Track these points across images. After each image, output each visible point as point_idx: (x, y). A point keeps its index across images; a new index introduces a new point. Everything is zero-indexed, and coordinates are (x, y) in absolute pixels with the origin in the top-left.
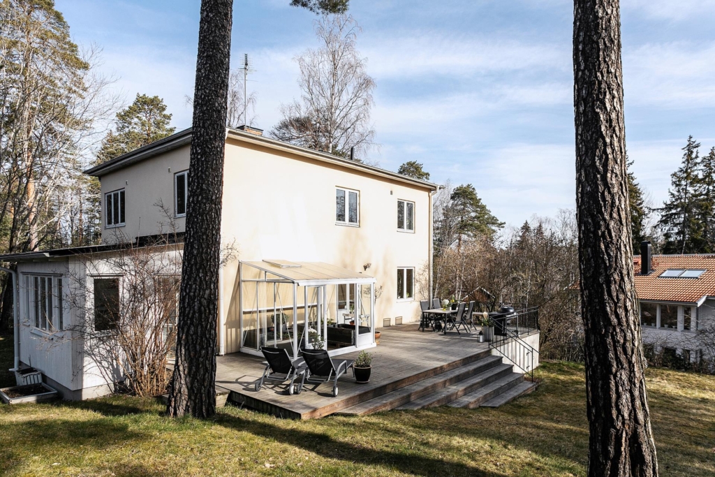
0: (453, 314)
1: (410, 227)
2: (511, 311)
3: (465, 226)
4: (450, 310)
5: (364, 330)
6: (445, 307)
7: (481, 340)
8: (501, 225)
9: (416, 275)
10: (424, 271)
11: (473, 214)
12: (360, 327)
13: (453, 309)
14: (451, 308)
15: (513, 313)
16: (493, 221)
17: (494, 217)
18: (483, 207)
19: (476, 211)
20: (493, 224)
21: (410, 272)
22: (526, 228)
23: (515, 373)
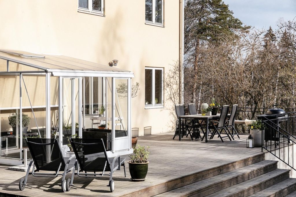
0: (214, 118)
1: (159, 20)
2: (282, 113)
3: (204, 29)
4: (210, 115)
5: (121, 133)
6: (204, 112)
7: (251, 146)
8: (246, 29)
9: (166, 77)
10: (175, 73)
11: (213, 16)
12: (116, 131)
13: (212, 114)
14: (211, 112)
15: (284, 115)
16: (236, 24)
17: (236, 20)
18: (225, 8)
19: (217, 12)
20: (235, 27)
21: (159, 73)
22: (270, 35)
23: (292, 179)
